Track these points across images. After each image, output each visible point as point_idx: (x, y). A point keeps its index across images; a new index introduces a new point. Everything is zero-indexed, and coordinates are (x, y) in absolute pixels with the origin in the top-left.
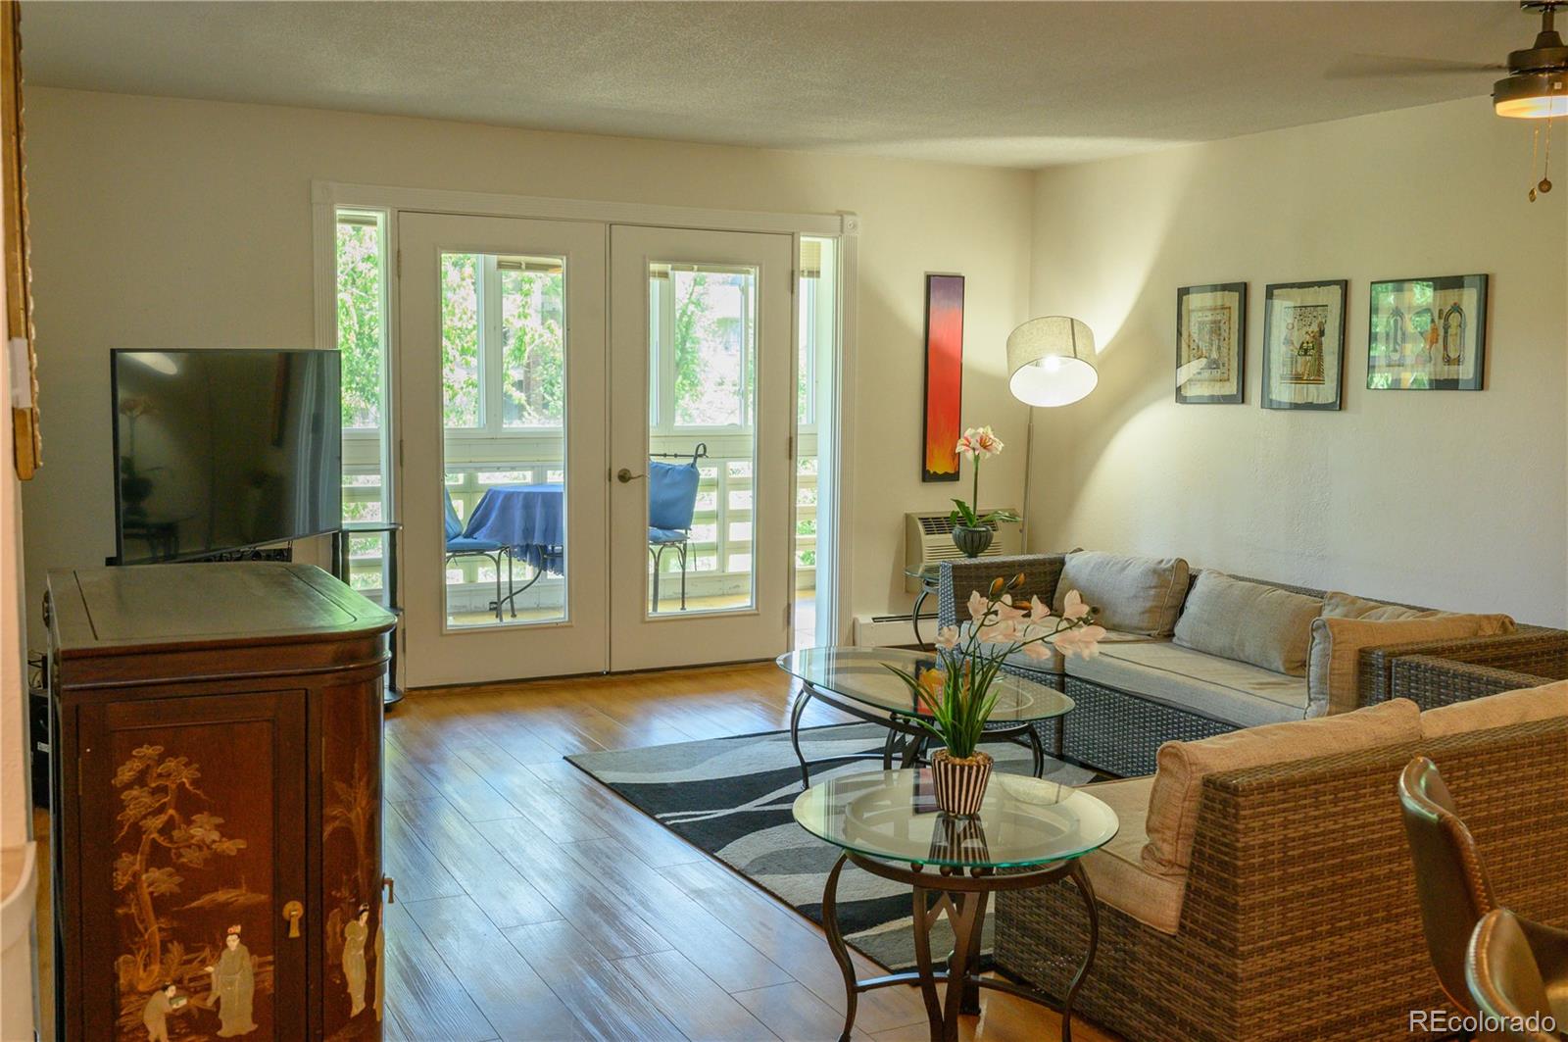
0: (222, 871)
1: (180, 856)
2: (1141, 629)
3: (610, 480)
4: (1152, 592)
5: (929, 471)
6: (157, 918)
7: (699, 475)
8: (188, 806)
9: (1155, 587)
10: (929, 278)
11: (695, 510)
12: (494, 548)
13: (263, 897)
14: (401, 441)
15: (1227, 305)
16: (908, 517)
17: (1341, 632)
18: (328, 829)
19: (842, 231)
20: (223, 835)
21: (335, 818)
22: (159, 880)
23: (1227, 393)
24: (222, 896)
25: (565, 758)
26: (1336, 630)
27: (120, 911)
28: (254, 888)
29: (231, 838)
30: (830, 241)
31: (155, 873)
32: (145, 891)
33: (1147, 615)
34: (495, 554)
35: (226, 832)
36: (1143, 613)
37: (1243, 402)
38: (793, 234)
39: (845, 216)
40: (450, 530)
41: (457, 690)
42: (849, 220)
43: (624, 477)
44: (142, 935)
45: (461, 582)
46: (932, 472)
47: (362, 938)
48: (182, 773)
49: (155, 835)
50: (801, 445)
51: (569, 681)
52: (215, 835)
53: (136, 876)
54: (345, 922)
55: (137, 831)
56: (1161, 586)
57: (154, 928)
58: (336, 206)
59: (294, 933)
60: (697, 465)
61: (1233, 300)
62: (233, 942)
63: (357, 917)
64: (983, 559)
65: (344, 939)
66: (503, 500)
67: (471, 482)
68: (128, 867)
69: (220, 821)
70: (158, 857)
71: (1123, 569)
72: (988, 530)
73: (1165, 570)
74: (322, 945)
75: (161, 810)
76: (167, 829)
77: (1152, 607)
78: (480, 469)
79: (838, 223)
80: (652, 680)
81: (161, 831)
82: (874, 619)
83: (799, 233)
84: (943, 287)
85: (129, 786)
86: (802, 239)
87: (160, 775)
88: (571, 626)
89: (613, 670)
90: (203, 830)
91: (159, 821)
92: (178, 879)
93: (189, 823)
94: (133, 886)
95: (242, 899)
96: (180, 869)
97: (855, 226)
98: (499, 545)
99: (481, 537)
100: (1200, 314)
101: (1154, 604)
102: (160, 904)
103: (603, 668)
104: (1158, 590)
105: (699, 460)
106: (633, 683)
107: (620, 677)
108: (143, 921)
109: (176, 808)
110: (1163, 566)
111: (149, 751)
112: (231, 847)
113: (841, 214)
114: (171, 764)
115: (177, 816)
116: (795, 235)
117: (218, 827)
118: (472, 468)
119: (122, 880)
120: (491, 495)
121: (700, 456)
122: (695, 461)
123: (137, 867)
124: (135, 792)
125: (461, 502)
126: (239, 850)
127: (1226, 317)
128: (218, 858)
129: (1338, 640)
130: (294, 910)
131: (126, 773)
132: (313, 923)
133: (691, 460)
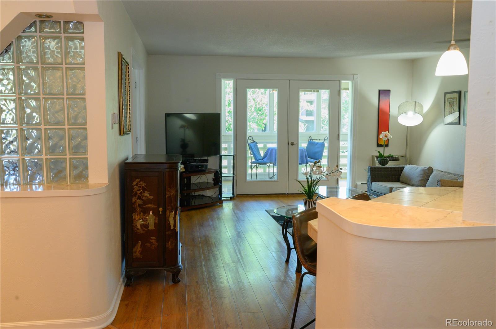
0: (149, 201)
1: (143, 198)
2: (418, 185)
3: (289, 145)
4: (422, 175)
5: (379, 144)
6: (139, 208)
7: (325, 145)
8: (144, 190)
9: (423, 174)
10: (379, 91)
11: (323, 155)
12: (268, 163)
13: (156, 207)
14: (236, 134)
15: (456, 97)
16: (373, 156)
17: (444, 183)
18: (167, 196)
19: (353, 79)
20: (149, 195)
21: (168, 194)
22: (139, 202)
23: (456, 122)
24: (149, 205)
25: (266, 210)
26: (442, 182)
27: (133, 206)
28: (154, 205)
29: (151, 196)
30: (351, 82)
31: (139, 200)
32: (137, 203)
33: (420, 182)
34: (268, 164)
35: (150, 195)
36: (419, 181)
37: (459, 124)
38: (339, 81)
39: (354, 75)
40: (257, 158)
41: (249, 196)
42: (355, 76)
43: (292, 144)
44: (136, 210)
45: (262, 172)
46: (380, 144)
47: (173, 216)
48: (143, 184)
49: (139, 194)
50: (341, 137)
51: (277, 195)
52: (148, 195)
53: (136, 200)
54: (170, 213)
55: (136, 193)
56: (424, 174)
57: (138, 209)
58: (222, 79)
59: (161, 213)
60: (325, 143)
61: (457, 95)
62: (151, 213)
63: (172, 212)
64: (387, 166)
65: (170, 215)
66: (271, 150)
67: (265, 146)
68: (134, 199)
69: (149, 193)
70: (139, 198)
71: (416, 169)
72: (387, 159)
73: (426, 170)
74: (166, 216)
75: (140, 190)
76: (141, 193)
77: (421, 179)
78: (267, 143)
79: (352, 77)
80: (298, 196)
81: (140, 193)
82: (362, 184)
83: (341, 80)
84: (384, 93)
85: (135, 185)
86: (342, 82)
87: (140, 184)
88: (278, 181)
89: (289, 193)
90: (146, 194)
91: (139, 192)
92: (142, 202)
93: (144, 193)
94: (135, 202)
95: (152, 206)
96: (143, 200)
97: (357, 78)
98: (269, 162)
99: (265, 160)
100: (450, 100)
101: (422, 179)
102: (140, 206)
103: (286, 192)
104: (423, 175)
105: (325, 141)
106: (294, 197)
107: (291, 195)
108: (137, 208)
109: (142, 190)
110: (425, 168)
111: (137, 180)
112: (151, 197)
113: (353, 75)
114: (141, 182)
115: (142, 192)
116: (340, 81)
117: (149, 194)
118: (265, 143)
119: (134, 201)
120: (269, 149)
121: (326, 140)
122: (324, 141)
123: (136, 199)
124: (136, 187)
125: (263, 151)
126: (152, 198)
127: (456, 100)
128: (148, 199)
129: (442, 185)
130: (161, 209)
131: (134, 183)
132: (164, 212)
133: (323, 141)
